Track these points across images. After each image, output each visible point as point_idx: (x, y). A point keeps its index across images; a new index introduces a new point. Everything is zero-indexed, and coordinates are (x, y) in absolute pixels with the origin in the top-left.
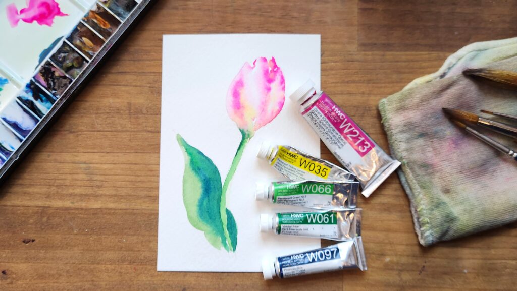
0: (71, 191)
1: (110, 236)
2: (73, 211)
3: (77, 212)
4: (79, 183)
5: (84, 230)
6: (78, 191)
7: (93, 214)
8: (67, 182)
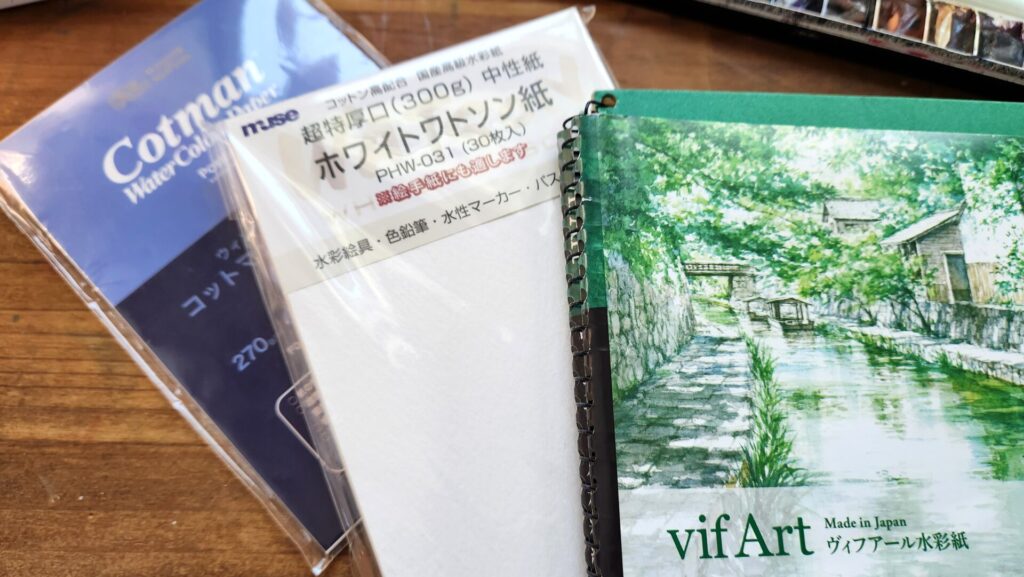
0: (55, 400)
1: (138, 513)
2: (54, 450)
3: (62, 451)
4: (78, 381)
5: (74, 497)
6: (73, 400)
7: (104, 457)
8: (49, 380)
